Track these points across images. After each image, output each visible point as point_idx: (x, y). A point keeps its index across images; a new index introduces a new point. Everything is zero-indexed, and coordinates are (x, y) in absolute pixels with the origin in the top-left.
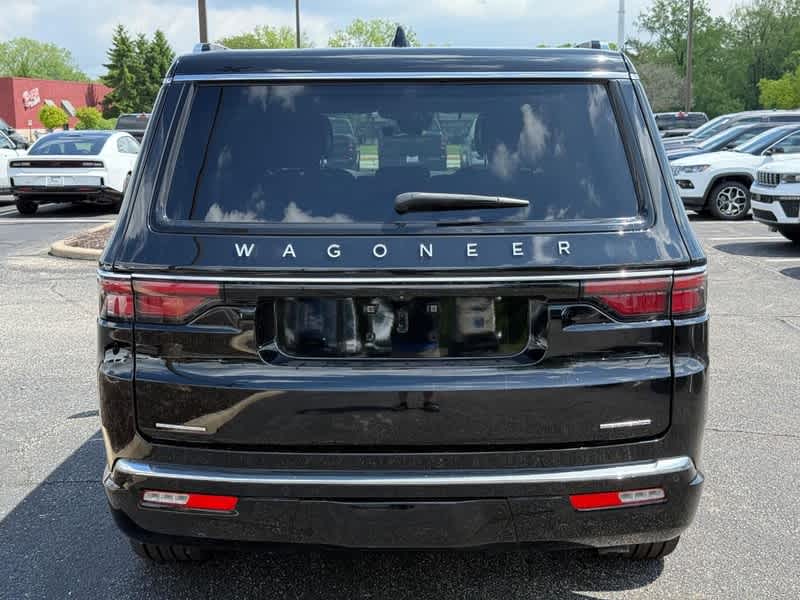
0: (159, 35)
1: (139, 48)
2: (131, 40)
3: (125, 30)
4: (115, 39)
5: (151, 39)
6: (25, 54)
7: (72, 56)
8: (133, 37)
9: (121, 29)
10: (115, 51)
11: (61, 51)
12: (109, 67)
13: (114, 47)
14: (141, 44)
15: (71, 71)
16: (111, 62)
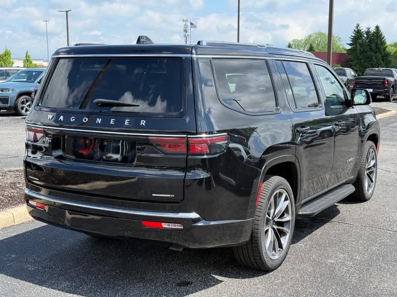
0: (377, 28)
1: (366, 34)
2: (362, 31)
3: (360, 26)
4: (355, 31)
5: (373, 29)
6: (319, 39)
7: (341, 40)
8: (364, 29)
9: (358, 26)
10: (354, 36)
11: (336, 38)
12: (350, 45)
13: (354, 35)
14: (368, 33)
15: (339, 47)
16: (351, 42)
